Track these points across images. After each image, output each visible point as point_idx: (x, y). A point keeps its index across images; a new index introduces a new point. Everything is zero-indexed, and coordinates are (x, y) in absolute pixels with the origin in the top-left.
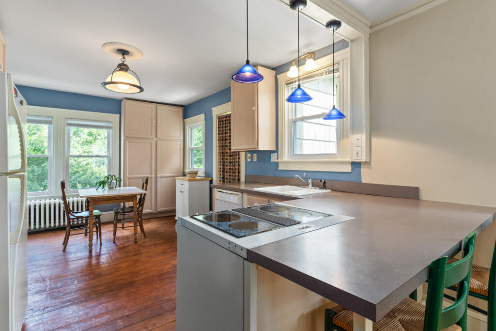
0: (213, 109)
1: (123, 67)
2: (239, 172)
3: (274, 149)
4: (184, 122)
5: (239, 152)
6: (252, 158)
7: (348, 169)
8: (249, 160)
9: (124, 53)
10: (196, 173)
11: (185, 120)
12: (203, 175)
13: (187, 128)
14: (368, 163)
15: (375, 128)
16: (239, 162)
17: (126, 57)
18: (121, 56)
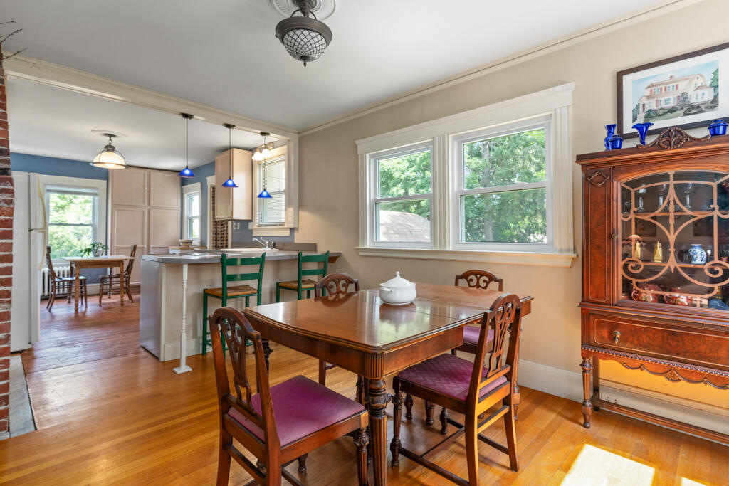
0: (208, 178)
1: (110, 148)
2: (227, 240)
3: (250, 219)
4: (182, 190)
5: (227, 221)
6: (236, 226)
7: (288, 233)
8: (234, 228)
9: (111, 136)
10: (190, 242)
11: (184, 187)
12: (199, 245)
13: (185, 195)
14: (297, 228)
15: (301, 205)
16: (227, 230)
17: (112, 138)
18: (108, 138)
